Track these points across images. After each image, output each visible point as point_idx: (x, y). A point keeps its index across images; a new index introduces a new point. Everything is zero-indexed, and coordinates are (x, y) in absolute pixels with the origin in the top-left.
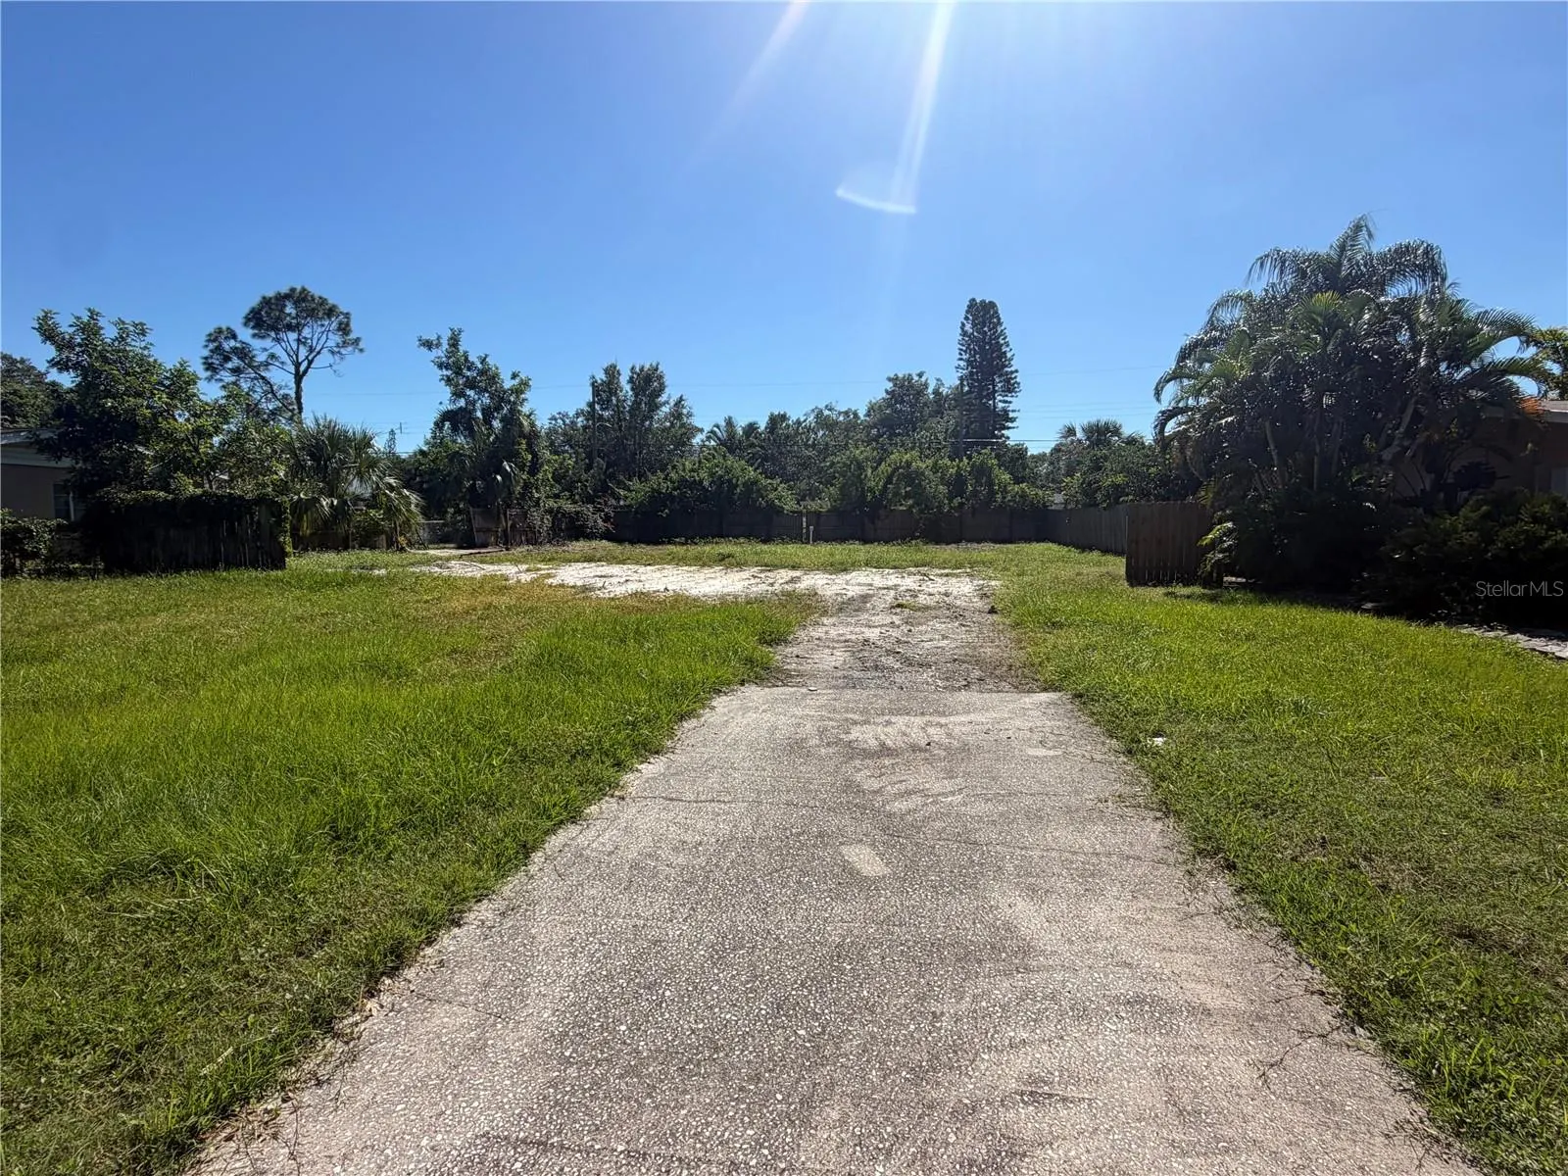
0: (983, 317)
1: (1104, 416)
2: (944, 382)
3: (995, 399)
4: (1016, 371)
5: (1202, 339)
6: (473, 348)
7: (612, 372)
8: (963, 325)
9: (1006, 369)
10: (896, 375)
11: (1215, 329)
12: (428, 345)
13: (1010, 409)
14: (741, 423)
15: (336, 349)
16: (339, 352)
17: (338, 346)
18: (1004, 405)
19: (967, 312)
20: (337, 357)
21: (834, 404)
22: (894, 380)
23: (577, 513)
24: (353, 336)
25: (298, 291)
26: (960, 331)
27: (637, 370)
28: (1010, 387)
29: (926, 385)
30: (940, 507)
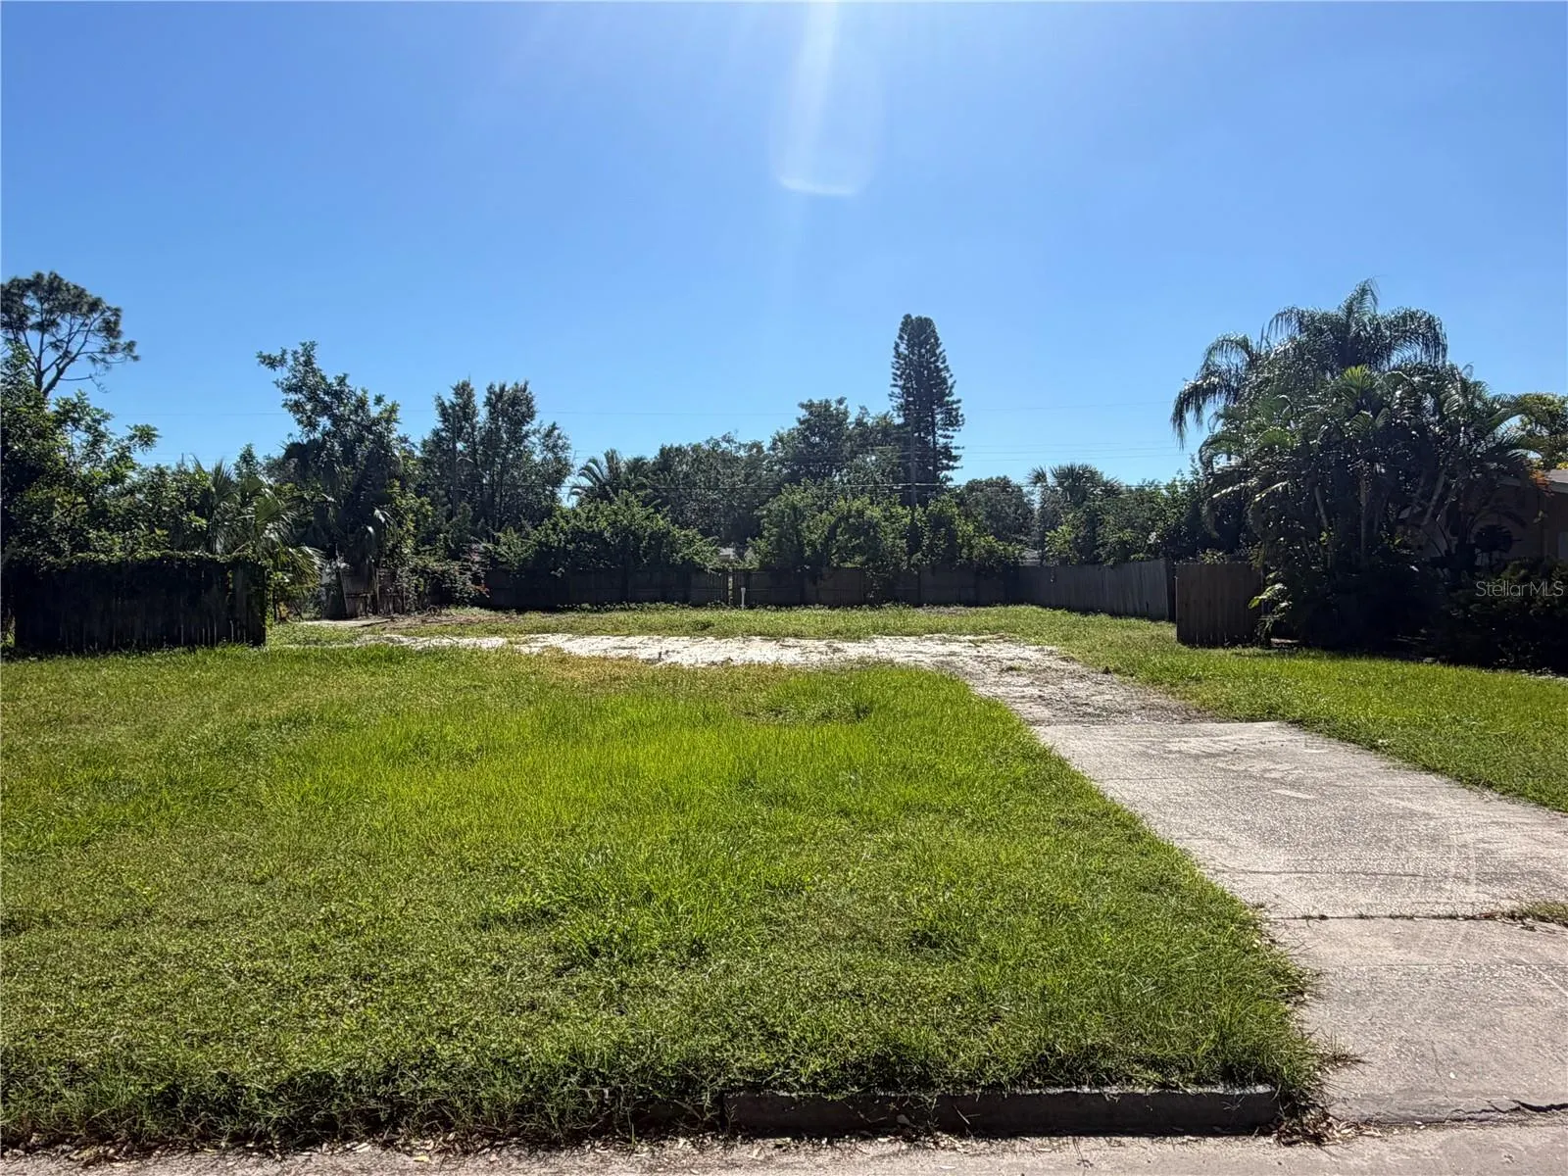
0: (919, 335)
1: (1078, 460)
2: (869, 410)
3: (935, 433)
4: (959, 401)
5: (1202, 385)
6: (329, 368)
7: (463, 391)
8: (897, 345)
9: (947, 399)
10: (810, 401)
11: (1212, 374)
12: (272, 362)
13: (953, 445)
14: (626, 456)
15: (100, 356)
16: (103, 360)
17: (102, 351)
18: (945, 440)
19: (902, 330)
20: (100, 366)
21: (733, 434)
22: (809, 406)
23: (444, 572)
24: (123, 341)
25: (46, 277)
26: (893, 353)
27: (497, 389)
28: (953, 420)
29: (846, 413)
30: (897, 565)
